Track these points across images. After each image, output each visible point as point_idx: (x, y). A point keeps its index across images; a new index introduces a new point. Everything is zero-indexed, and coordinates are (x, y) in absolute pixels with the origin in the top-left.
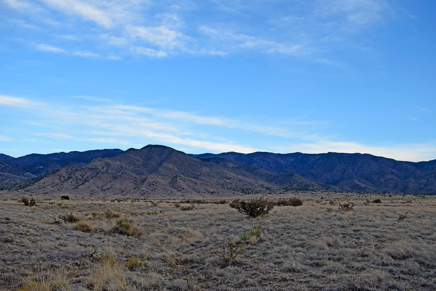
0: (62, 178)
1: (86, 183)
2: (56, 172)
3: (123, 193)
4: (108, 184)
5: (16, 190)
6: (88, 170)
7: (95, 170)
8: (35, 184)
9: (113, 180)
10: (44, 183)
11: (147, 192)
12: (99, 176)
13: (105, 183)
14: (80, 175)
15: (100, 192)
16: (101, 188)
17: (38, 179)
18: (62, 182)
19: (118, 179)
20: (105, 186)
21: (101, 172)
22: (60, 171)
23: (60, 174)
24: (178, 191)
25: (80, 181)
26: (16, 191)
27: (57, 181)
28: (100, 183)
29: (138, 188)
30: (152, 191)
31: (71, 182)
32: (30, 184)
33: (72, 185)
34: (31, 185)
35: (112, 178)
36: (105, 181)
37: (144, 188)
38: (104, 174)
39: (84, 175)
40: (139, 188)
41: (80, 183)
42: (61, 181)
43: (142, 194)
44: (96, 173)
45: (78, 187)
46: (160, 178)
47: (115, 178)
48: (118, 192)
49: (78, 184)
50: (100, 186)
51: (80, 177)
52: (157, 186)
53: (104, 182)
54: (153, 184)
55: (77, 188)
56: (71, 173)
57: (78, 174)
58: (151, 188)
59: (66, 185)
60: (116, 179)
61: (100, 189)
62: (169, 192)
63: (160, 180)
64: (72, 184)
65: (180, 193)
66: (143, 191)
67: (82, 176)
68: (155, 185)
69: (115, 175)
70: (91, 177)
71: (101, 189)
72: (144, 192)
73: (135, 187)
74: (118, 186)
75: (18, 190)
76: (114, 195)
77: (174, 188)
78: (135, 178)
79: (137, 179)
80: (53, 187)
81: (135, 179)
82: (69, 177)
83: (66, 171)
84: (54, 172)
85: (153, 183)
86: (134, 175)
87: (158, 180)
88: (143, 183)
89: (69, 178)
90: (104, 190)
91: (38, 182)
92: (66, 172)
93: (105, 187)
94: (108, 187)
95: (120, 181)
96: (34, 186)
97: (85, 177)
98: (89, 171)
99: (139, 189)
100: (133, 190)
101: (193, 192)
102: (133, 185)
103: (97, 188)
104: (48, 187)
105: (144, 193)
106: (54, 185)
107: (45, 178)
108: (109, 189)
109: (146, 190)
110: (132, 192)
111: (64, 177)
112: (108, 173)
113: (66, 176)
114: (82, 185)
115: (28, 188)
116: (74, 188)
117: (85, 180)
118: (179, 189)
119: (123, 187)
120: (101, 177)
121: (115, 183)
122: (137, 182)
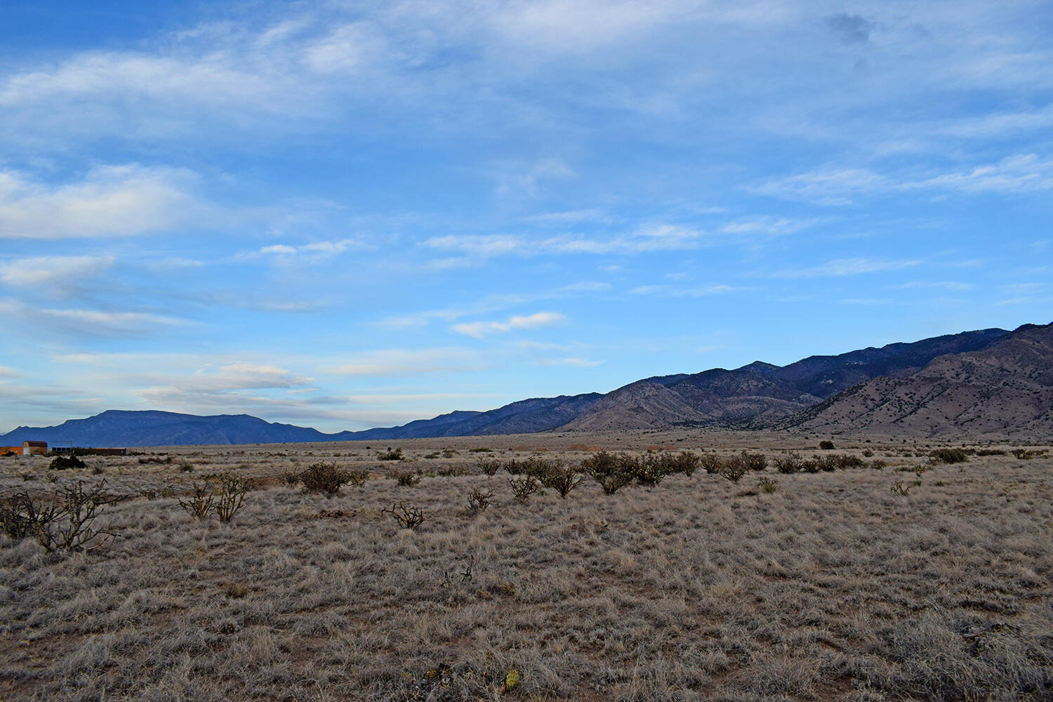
0: (869, 402)
1: (921, 410)
2: (857, 391)
3: (1008, 428)
4: (970, 410)
5: (785, 428)
6: (923, 382)
7: (939, 382)
8: (818, 416)
9: (982, 402)
10: (835, 413)
12: (949, 394)
13: (963, 409)
14: (907, 394)
15: (952, 427)
16: (955, 420)
17: (824, 407)
18: (870, 410)
19: (992, 398)
20: (963, 415)
21: (951, 385)
22: (865, 388)
23: (865, 393)
25: (906, 406)
26: (785, 431)
27: (859, 408)
28: (950, 409)
29: (1044, 417)
31: (888, 410)
32: (810, 415)
33: (891, 416)
34: (810, 419)
35: (978, 396)
36: (963, 404)
38: (960, 389)
39: (915, 394)
40: (1048, 415)
41: (908, 411)
42: (866, 407)
44: (942, 388)
45: (903, 420)
47: (986, 396)
48: (995, 426)
49: (902, 413)
50: (952, 415)
51: (906, 398)
53: (960, 405)
55: (902, 422)
56: (886, 390)
57: (901, 392)
59: (879, 415)
60: (989, 398)
61: (953, 422)
64: (890, 413)
67: (910, 395)
69: (985, 390)
70: (930, 396)
71: (955, 422)
73: (1037, 414)
74: (993, 411)
75: (789, 429)
76: (984, 433)
78: (1035, 393)
79: (1041, 396)
80: (852, 420)
81: (1035, 396)
82: (883, 399)
83: (877, 387)
84: (853, 391)
86: (1037, 387)
89: (884, 401)
90: (962, 424)
91: (824, 412)
92: (877, 390)
93: (964, 417)
94: (971, 416)
95: (999, 402)
96: (817, 419)
97: (916, 398)
98: (923, 385)
99: (1047, 419)
100: (1032, 422)
102: (1031, 410)
103: (944, 420)
104: (843, 422)
106: (853, 416)
107: (835, 402)
108: (972, 420)
110: (1029, 426)
111: (873, 400)
112: (969, 386)
113: (877, 398)
114: (911, 414)
115: (806, 424)
116: (895, 422)
117: (918, 404)
119: (1007, 416)
120: (953, 395)
121: (987, 406)
122: (1041, 402)
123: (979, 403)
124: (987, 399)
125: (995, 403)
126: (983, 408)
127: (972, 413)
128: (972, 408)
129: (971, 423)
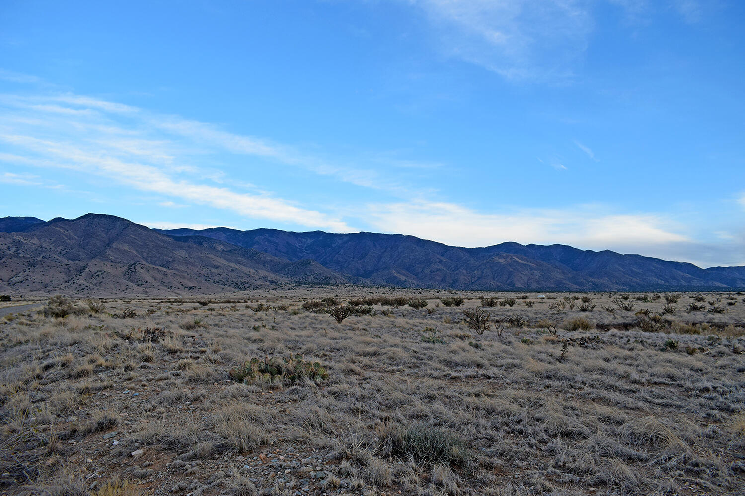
3: (47, 288)
4: (20, 275)
9: (29, 269)
11: (87, 286)
12: (4, 262)
13: (14, 273)
15: (6, 286)
16: (8, 281)
19: (37, 267)
21: (7, 255)
24: (138, 285)
28: (5, 274)
29: (72, 281)
30: (96, 285)
35: (26, 264)
36: (15, 270)
37: (82, 281)
38: (13, 259)
40: (74, 280)
43: (79, 291)
46: (109, 266)
47: (32, 265)
48: (39, 287)
50: (6, 277)
52: (103, 278)
53: (12, 271)
54: (98, 276)
58: (94, 281)
60: (34, 267)
61: (6, 283)
62: (123, 287)
63: (108, 268)
65: (141, 289)
66: (80, 285)
68: (101, 276)
69: (31, 261)
71: (8, 283)
72: (83, 286)
73: (66, 279)
74: (37, 276)
76: (31, 291)
77: (132, 281)
78: (66, 265)
79: (70, 267)
81: (66, 267)
85: (98, 274)
86: (65, 261)
87: (105, 269)
88: (81, 273)
90: (14, 285)
93: (15, 279)
94: (21, 279)
95: (42, 270)
99: (74, 283)
100: (64, 284)
101: (160, 287)
102: (63, 277)
105: (83, 289)
108: (21, 282)
109: (86, 284)
110: (62, 287)
112: (19, 257)
118: (140, 282)
119: (46, 280)
120: (7, 263)
121: (33, 272)
122: (70, 271)
123: (27, 270)
124: (32, 267)
125: (39, 270)
126: (30, 273)
127: (21, 276)
128: (21, 273)
129: (21, 284)
